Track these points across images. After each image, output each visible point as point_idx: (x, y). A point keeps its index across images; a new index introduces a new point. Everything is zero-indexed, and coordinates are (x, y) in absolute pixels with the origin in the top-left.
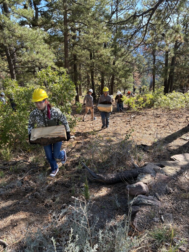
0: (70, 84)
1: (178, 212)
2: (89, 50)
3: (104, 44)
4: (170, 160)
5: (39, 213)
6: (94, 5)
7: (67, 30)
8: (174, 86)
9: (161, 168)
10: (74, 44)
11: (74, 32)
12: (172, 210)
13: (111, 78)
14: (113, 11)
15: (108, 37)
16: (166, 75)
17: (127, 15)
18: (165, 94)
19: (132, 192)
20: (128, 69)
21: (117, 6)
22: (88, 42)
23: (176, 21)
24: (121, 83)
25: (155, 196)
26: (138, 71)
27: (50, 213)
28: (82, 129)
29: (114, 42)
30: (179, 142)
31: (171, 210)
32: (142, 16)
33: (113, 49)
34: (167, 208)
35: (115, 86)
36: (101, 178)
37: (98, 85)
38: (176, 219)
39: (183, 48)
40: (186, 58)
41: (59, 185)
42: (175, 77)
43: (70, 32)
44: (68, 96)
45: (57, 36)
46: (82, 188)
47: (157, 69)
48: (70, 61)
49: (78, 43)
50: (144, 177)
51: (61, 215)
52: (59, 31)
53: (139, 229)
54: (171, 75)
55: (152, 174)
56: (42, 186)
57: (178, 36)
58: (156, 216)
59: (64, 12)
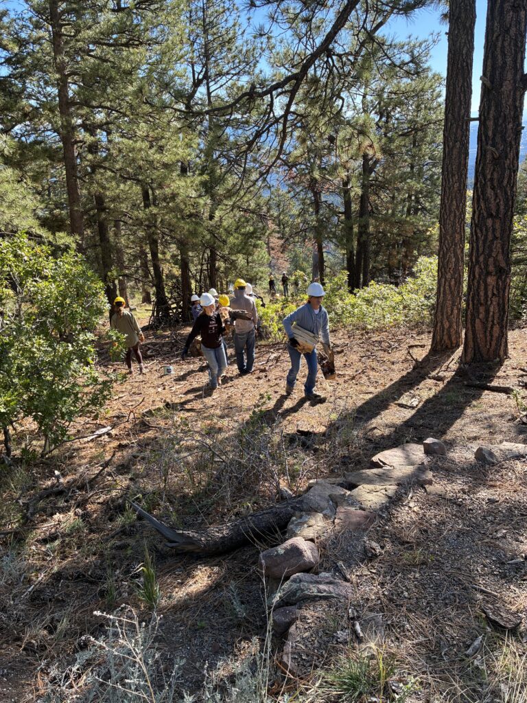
0: (88, 279)
1: (396, 605)
2: (138, 181)
3: (180, 164)
4: (370, 468)
5: (7, 675)
6: (144, 61)
7: (69, 129)
8: (373, 267)
9: (348, 493)
10: (95, 167)
11: (91, 135)
12: (381, 604)
13: (206, 255)
14: (196, 78)
15: (188, 146)
16: (349, 240)
17: (235, 89)
18: (353, 289)
19: (276, 569)
20: (252, 229)
21: (205, 65)
22: (134, 160)
23: (361, 106)
24: (236, 268)
25: (337, 569)
26: (278, 232)
27: (42, 670)
28: (133, 403)
29: (206, 160)
30: (394, 416)
31: (379, 601)
32: (269, 96)
33: (206, 177)
34: (368, 599)
35: (221, 278)
36: (190, 541)
37: (171, 276)
38: (393, 625)
39: (384, 173)
40: (393, 198)
41: (67, 579)
42: (373, 245)
43: (82, 135)
44: (83, 315)
45: (43, 145)
46: (137, 578)
47: (326, 228)
48: (86, 212)
49: (107, 164)
50: (305, 522)
51: (74, 669)
52: (48, 130)
53: (299, 673)
54: (362, 241)
55: (327, 512)
56: (14, 591)
57: (367, 143)
58: (340, 628)
59: (57, 80)
